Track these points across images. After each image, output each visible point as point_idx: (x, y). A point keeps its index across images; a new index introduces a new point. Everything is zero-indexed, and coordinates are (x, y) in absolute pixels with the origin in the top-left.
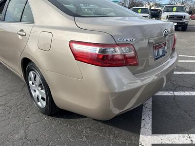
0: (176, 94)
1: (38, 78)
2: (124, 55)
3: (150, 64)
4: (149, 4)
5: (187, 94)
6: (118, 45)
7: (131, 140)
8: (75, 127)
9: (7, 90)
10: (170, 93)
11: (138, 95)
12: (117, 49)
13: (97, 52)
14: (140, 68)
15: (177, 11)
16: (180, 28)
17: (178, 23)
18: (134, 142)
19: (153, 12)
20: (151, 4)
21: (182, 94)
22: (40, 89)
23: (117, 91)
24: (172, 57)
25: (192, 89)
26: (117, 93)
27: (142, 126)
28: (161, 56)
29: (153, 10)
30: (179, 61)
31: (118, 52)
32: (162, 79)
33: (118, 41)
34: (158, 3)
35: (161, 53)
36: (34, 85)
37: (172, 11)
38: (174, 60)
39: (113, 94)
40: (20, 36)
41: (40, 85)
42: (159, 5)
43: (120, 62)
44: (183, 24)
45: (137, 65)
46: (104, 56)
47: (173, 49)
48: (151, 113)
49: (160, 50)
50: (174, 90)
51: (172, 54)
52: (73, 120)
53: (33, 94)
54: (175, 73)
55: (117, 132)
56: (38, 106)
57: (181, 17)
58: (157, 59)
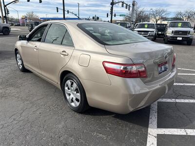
0: (178, 101)
1: (75, 85)
2: (139, 71)
3: (155, 76)
4: (155, 18)
5: (187, 101)
6: (134, 64)
7: (142, 131)
8: (100, 121)
9: (42, 95)
10: (173, 100)
11: (146, 99)
12: (134, 67)
13: (122, 69)
14: (148, 79)
15: (182, 27)
16: (186, 42)
17: (183, 38)
18: (144, 132)
19: (159, 26)
20: (157, 18)
21: (182, 101)
22: (75, 92)
23: (133, 93)
24: (172, 71)
25: (192, 98)
26: (134, 95)
27: (150, 122)
28: (163, 71)
29: (159, 24)
30: (179, 74)
31: (134, 68)
32: (165, 87)
33: (135, 62)
34: (164, 16)
35: (163, 69)
36: (70, 90)
37: (177, 27)
38: (173, 74)
39: (131, 95)
40: (62, 55)
41: (76, 90)
42: (165, 19)
43: (135, 75)
44: (188, 39)
45: (146, 77)
46: (126, 71)
47: (173, 66)
48: (156, 114)
49: (163, 67)
50: (176, 98)
51: (172, 69)
52: (98, 116)
53: (68, 97)
54: (175, 84)
55: (131, 126)
56: (71, 106)
57: (186, 33)
58: (160, 73)
